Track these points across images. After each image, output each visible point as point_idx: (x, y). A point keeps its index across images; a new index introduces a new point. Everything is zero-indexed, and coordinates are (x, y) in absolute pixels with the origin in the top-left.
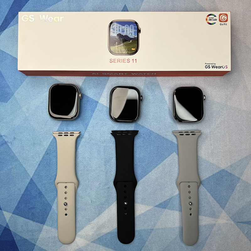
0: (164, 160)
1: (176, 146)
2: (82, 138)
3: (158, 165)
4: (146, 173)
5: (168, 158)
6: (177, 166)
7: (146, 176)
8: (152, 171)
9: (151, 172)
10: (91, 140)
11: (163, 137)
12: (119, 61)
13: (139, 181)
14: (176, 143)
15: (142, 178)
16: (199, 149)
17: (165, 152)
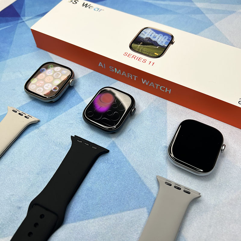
0: (124, 211)
1: (153, 200)
2: (36, 128)
3: (110, 214)
4: (86, 216)
5: (131, 211)
6: (140, 232)
7: (84, 222)
8: (97, 219)
9: (93, 220)
10: (44, 135)
11: (140, 178)
12: (134, 57)
13: (69, 223)
14: (155, 195)
15: (75, 221)
16: (187, 223)
17: (132, 200)
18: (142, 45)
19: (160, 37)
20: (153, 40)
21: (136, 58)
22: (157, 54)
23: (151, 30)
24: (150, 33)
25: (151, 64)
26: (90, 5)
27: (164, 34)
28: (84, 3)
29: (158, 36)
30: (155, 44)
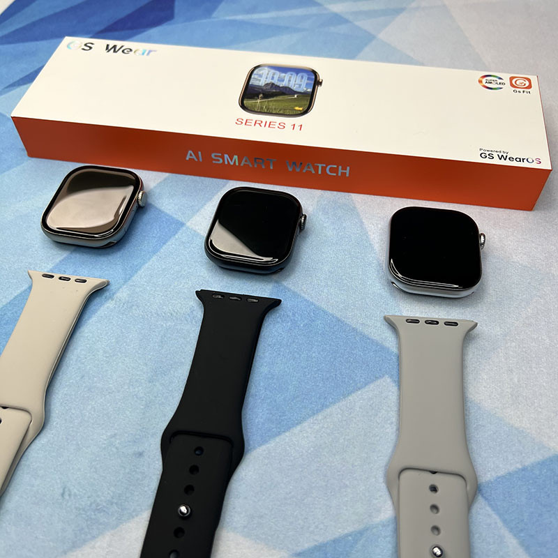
0: (350, 393)
1: (394, 359)
2: (107, 299)
3: (327, 407)
4: (282, 425)
5: (363, 390)
6: (394, 420)
7: (282, 436)
8: (305, 424)
9: (299, 428)
10: (131, 307)
11: (354, 330)
12: (258, 123)
13: (255, 448)
14: (395, 350)
15: (264, 441)
16: (470, 378)
17: (356, 371)
18: (262, 98)
19: (290, 77)
20: (281, 86)
21: (263, 124)
22: (301, 109)
23: (270, 70)
24: (268, 74)
25: (297, 128)
26: (122, 46)
27: (297, 71)
28: (108, 45)
29: (286, 76)
30: (286, 91)
